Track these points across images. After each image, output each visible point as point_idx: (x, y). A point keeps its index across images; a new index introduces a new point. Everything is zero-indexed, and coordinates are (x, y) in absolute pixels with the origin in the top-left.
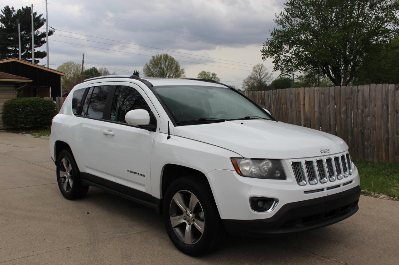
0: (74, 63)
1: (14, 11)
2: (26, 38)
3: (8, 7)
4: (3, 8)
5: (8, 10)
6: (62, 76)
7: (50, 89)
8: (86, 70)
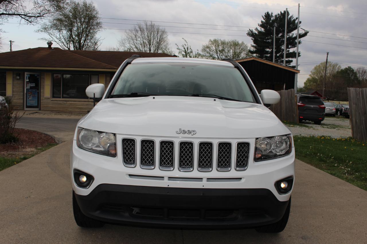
0: (330, 63)
1: (272, 16)
2: (282, 39)
3: (268, 13)
4: (264, 15)
5: (268, 16)
6: (297, 73)
7: (284, 85)
8: (342, 69)
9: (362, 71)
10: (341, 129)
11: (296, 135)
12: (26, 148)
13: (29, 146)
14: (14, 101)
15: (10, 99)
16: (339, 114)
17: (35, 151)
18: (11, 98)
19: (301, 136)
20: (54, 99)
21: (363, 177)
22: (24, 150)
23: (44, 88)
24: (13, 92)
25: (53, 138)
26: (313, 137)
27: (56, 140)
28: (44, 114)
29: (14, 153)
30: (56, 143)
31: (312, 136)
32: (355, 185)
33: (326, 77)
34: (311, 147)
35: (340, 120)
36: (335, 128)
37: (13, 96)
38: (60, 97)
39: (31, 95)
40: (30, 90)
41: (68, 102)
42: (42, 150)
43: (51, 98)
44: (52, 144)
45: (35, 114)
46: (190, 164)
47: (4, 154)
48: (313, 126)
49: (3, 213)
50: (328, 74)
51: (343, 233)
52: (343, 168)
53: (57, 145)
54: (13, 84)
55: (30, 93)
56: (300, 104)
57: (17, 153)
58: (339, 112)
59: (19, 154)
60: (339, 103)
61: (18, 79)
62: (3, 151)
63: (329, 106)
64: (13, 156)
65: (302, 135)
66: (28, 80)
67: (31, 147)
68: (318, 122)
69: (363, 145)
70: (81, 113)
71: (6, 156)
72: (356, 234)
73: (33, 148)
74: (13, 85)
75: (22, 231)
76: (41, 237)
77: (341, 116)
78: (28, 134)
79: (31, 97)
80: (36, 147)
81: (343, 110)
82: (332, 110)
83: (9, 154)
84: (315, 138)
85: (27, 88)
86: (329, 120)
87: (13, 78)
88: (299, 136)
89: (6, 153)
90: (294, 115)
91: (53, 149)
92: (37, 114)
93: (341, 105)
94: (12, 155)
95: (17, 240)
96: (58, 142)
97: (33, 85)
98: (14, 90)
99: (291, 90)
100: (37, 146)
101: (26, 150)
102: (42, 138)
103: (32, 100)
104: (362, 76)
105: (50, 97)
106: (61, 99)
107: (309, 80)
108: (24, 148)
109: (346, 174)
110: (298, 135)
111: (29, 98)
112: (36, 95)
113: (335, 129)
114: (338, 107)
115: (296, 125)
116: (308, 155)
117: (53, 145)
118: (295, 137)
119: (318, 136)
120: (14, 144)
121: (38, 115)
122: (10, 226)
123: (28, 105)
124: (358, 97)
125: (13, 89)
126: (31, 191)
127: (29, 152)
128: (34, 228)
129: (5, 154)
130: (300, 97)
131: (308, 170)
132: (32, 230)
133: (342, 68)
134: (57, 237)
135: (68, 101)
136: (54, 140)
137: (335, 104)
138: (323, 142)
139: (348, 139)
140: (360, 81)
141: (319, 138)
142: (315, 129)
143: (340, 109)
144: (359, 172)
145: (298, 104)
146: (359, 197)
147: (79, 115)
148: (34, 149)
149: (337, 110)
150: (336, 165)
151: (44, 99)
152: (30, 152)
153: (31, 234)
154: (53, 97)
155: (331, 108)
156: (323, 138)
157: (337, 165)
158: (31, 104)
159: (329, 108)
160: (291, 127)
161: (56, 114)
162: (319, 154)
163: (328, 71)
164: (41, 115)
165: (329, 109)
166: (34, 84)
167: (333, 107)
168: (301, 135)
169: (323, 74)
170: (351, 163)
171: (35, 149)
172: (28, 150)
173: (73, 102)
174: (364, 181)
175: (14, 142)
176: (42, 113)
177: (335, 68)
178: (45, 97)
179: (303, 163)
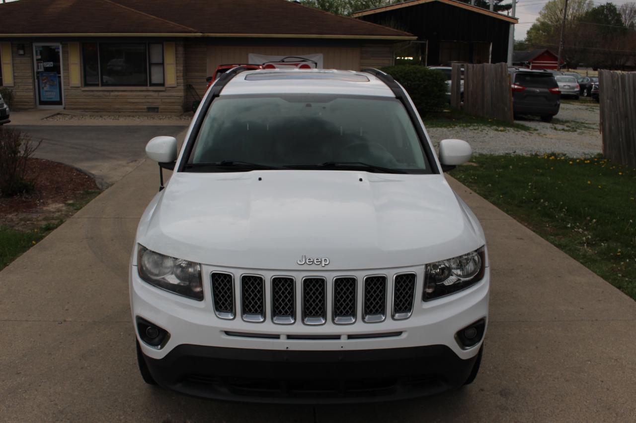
6: (513, 24)
7: (490, 46)
8: (593, 8)
9: (631, 11)
10: (585, 131)
11: (507, 152)
12: (49, 204)
13: (52, 198)
14: (18, 94)
15: (10, 91)
16: (586, 94)
17: (64, 208)
18: (12, 89)
19: (515, 154)
20: (87, 88)
21: (612, 254)
22: (45, 208)
23: (68, 70)
24: (14, 79)
25: (93, 178)
26: (536, 155)
27: (97, 182)
28: (72, 117)
29: (29, 216)
30: (98, 188)
31: (534, 153)
32: (596, 272)
33: (566, 23)
34: (530, 184)
35: (587, 109)
36: (576, 131)
37: (14, 85)
38: (97, 85)
39: (48, 83)
40: (44, 74)
41: (112, 94)
42: (75, 208)
43: (82, 87)
44: (90, 191)
45: (56, 117)
46: (320, 312)
47: (12, 220)
48: (538, 128)
49: (26, 359)
50: (570, 17)
51: (567, 381)
52: (580, 230)
53: (99, 193)
54: (13, 64)
55: (45, 79)
56: (516, 87)
57: (34, 216)
58: (585, 91)
59: (38, 218)
60: (587, 73)
61: (22, 55)
62: (10, 213)
63: (569, 81)
64: (28, 222)
65: (519, 152)
66: (39, 57)
67: (56, 202)
68: (548, 116)
69: (620, 174)
70: (136, 112)
71: (16, 222)
72: (587, 383)
73: (59, 203)
74: (13, 66)
75: (59, 394)
76: (92, 407)
77: (588, 98)
78: (49, 172)
79: (47, 86)
80: (64, 201)
81: (593, 88)
82: (573, 88)
83: (21, 220)
84: (539, 157)
85: (39, 70)
86: (567, 109)
87: (12, 53)
88: (512, 155)
89: (15, 217)
90: (506, 109)
91: (94, 204)
92: (58, 116)
93: (590, 77)
94: (26, 222)
95: (54, 415)
96: (100, 187)
97: (50, 64)
98: (16, 74)
99: (501, 65)
100: (65, 198)
101: (48, 208)
102: (74, 180)
103: (50, 91)
104: (631, 19)
105: (80, 85)
106: (100, 88)
107: (535, 28)
108: (44, 204)
109: (585, 245)
110: (511, 152)
111: (43, 88)
112: (56, 83)
113: (576, 133)
114: (585, 82)
115: (508, 127)
116: (524, 201)
117: (95, 192)
118: (506, 156)
119: (544, 155)
120: (27, 196)
121: (61, 119)
122: (40, 386)
123: (42, 99)
124: (615, 87)
125: (14, 72)
126: (66, 307)
127: (53, 212)
128: (79, 389)
129: (14, 220)
130: (516, 75)
131: (521, 239)
132: (76, 393)
133: (594, 6)
134: (116, 406)
135: (112, 91)
136: (94, 182)
137: (579, 77)
138: (552, 168)
139: (596, 160)
140: (625, 29)
141: (546, 157)
142: (541, 133)
143: (587, 86)
144: (607, 240)
145: (513, 86)
146: (599, 301)
147: (133, 116)
148: (61, 205)
149: (582, 87)
150: (569, 226)
151: (70, 88)
152: (55, 212)
153: (75, 401)
154: (86, 85)
155: (572, 84)
156: (553, 157)
157: (571, 225)
158: (48, 99)
159: (569, 84)
160: (500, 132)
161: (93, 116)
162: (542, 200)
163: (570, 12)
164: (66, 119)
165: (569, 86)
166: (52, 63)
167: (575, 82)
168: (515, 152)
169: (562, 17)
170: (595, 222)
171: (63, 205)
172: (53, 207)
173: (120, 93)
174: (612, 261)
175: (27, 192)
176: (68, 115)
177: (583, 6)
178: (71, 86)
179: (515, 221)
